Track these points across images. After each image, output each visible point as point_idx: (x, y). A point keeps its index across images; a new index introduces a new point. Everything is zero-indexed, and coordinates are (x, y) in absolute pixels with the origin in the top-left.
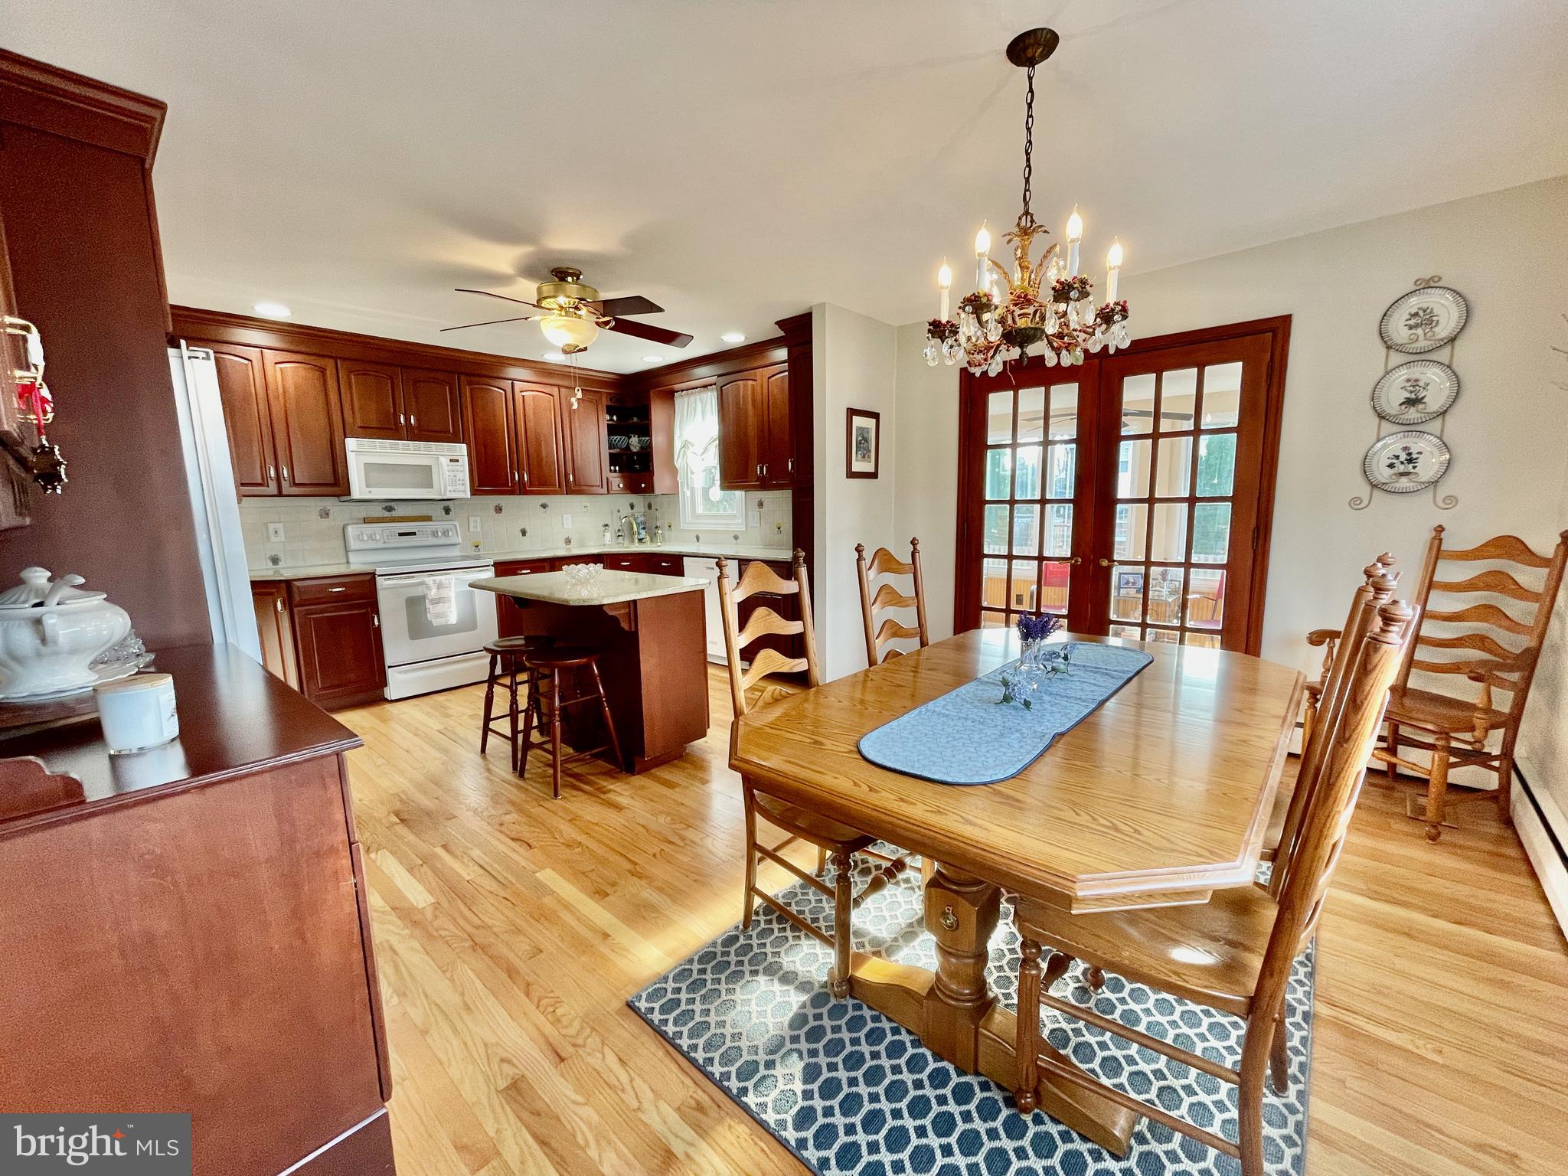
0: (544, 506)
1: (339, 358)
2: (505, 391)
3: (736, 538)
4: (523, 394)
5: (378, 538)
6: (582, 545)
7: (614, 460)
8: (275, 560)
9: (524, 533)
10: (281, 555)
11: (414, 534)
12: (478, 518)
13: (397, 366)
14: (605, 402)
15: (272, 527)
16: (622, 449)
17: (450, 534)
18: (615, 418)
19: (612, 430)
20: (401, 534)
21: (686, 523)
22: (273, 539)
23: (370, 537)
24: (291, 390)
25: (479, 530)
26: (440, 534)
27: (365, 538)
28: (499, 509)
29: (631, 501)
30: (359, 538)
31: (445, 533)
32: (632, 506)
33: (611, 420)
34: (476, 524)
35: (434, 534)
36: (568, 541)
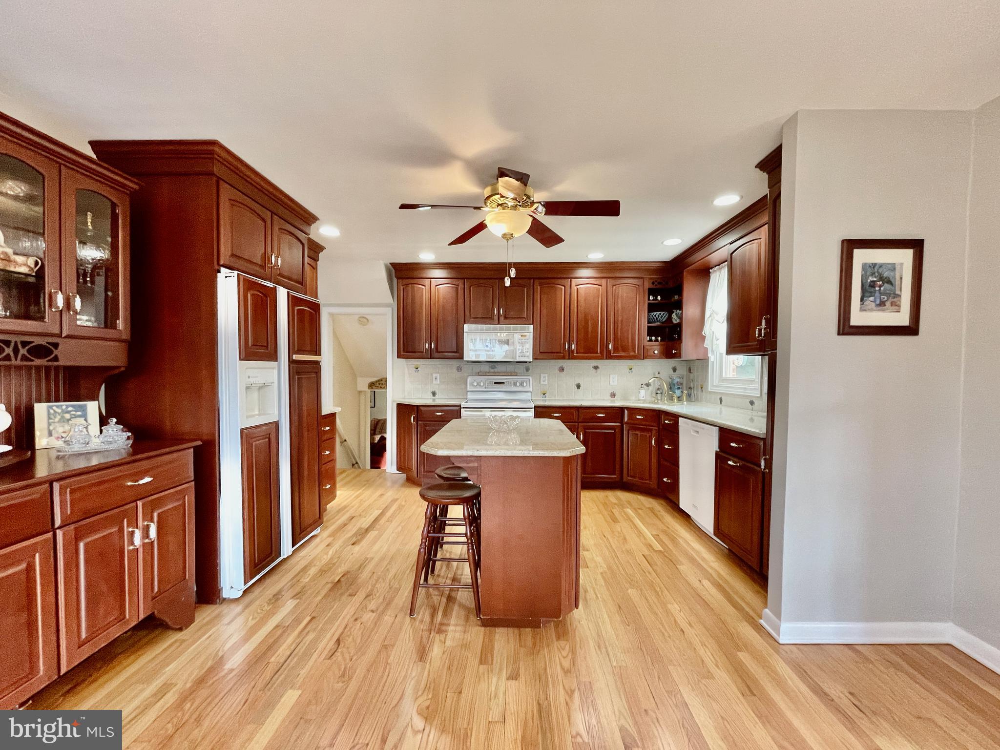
0: (596, 368)
1: (466, 278)
2: (565, 286)
3: (752, 403)
4: (578, 287)
5: (482, 384)
6: (625, 399)
7: (652, 331)
8: (434, 394)
9: (578, 386)
10: (437, 392)
11: (503, 383)
12: (547, 375)
13: (497, 279)
14: (647, 285)
15: (434, 375)
16: (663, 323)
17: (525, 384)
18: (659, 298)
19: (652, 308)
20: (495, 383)
21: (713, 386)
22: (434, 382)
23: (478, 384)
24: (441, 300)
25: (546, 382)
26: (518, 384)
27: (475, 384)
28: (562, 369)
29: (673, 365)
30: (472, 384)
31: (521, 384)
32: (674, 370)
33: (656, 299)
34: (545, 379)
35: (515, 384)
36: (613, 395)
